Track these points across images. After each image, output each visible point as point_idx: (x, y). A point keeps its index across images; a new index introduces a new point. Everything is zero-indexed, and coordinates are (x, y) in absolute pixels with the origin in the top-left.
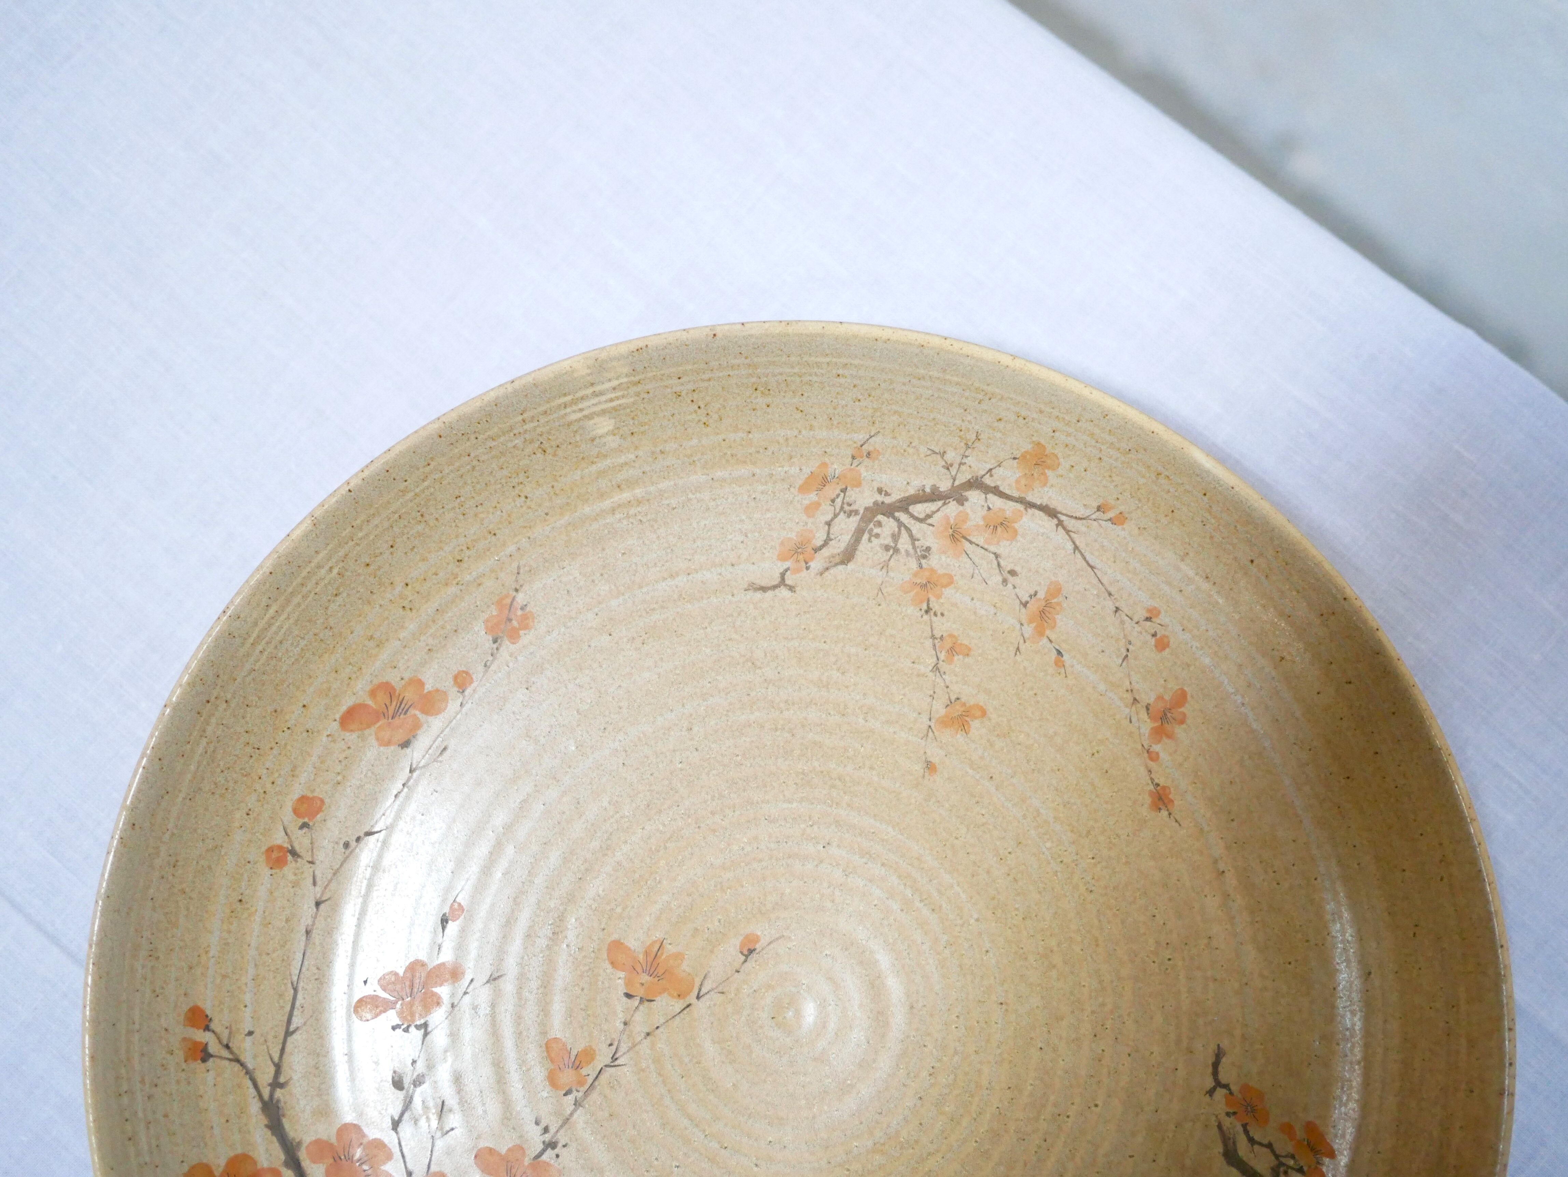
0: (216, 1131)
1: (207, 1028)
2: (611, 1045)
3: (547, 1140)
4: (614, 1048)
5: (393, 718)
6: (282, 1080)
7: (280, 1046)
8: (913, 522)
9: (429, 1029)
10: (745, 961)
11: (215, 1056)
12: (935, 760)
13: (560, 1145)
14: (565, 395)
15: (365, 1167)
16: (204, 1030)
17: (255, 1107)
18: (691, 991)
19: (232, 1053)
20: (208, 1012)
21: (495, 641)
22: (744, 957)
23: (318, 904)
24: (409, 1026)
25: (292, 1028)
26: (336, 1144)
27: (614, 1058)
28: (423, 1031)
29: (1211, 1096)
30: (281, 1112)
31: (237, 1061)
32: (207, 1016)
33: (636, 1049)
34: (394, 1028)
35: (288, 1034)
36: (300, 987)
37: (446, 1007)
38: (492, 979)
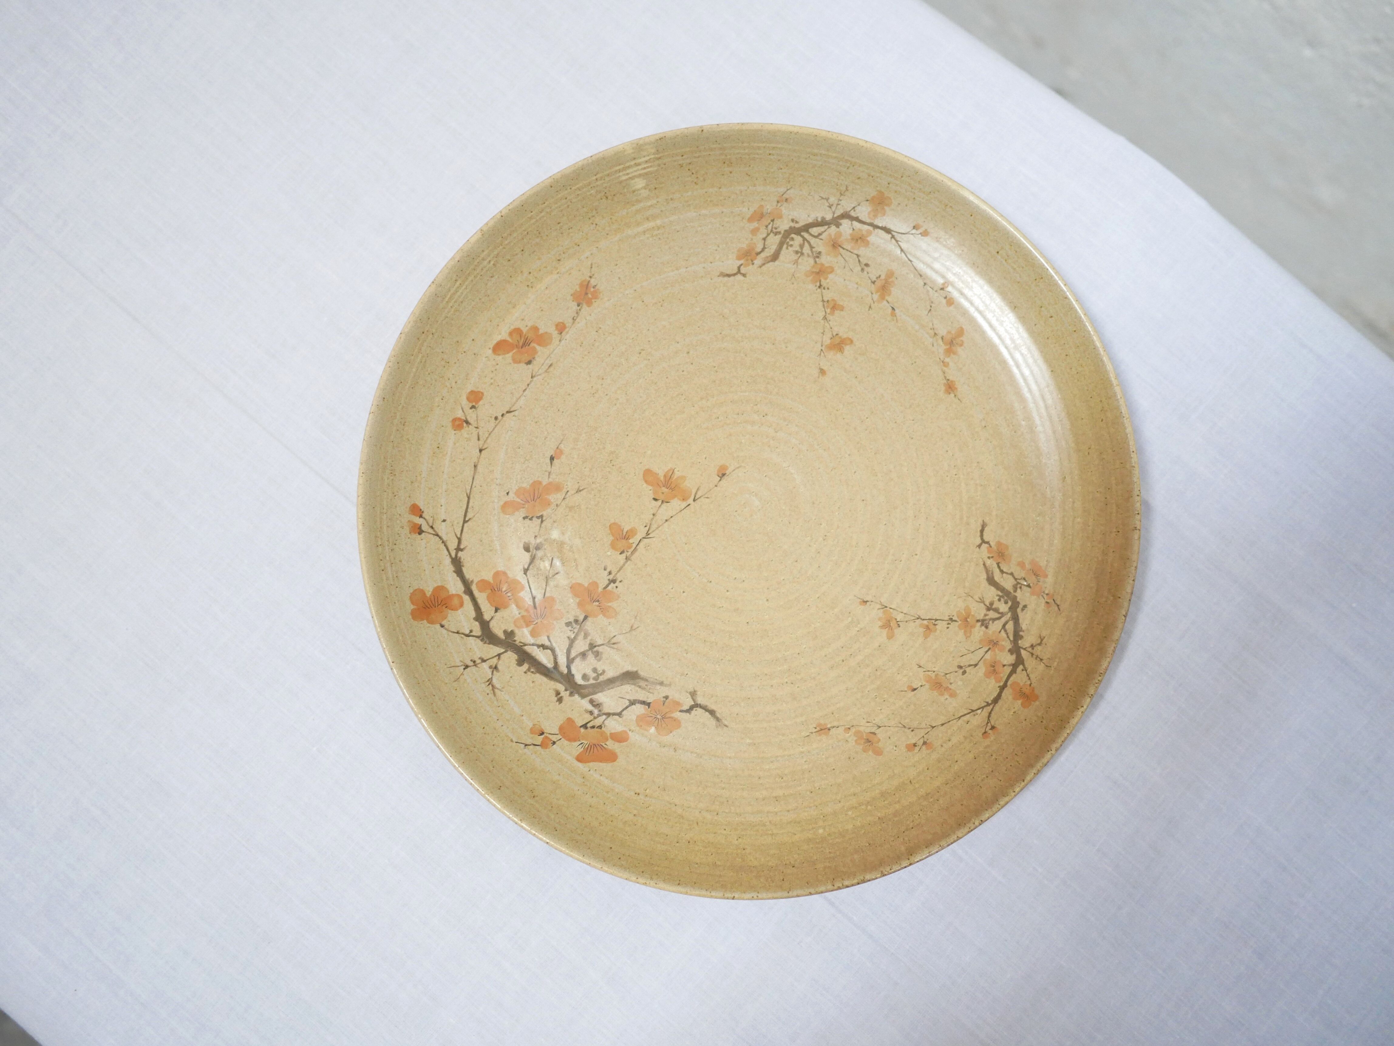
0: (427, 572)
1: (421, 516)
2: (646, 526)
3: (611, 579)
4: (647, 528)
5: (522, 348)
6: (462, 547)
7: (461, 528)
8: (811, 237)
9: (544, 518)
10: (720, 480)
11: (425, 532)
12: (825, 368)
13: (618, 582)
15: (509, 594)
16: (420, 517)
17: (448, 561)
18: (690, 497)
19: (434, 531)
20: (422, 508)
21: (578, 305)
22: (720, 478)
23: (481, 451)
24: (532, 517)
25: (467, 519)
26: (492, 582)
27: (648, 534)
28: (540, 519)
29: (979, 548)
30: (462, 564)
31: (437, 535)
32: (421, 510)
33: (660, 529)
34: (524, 518)
35: (465, 522)
36: (471, 496)
37: (553, 506)
38: (579, 491)
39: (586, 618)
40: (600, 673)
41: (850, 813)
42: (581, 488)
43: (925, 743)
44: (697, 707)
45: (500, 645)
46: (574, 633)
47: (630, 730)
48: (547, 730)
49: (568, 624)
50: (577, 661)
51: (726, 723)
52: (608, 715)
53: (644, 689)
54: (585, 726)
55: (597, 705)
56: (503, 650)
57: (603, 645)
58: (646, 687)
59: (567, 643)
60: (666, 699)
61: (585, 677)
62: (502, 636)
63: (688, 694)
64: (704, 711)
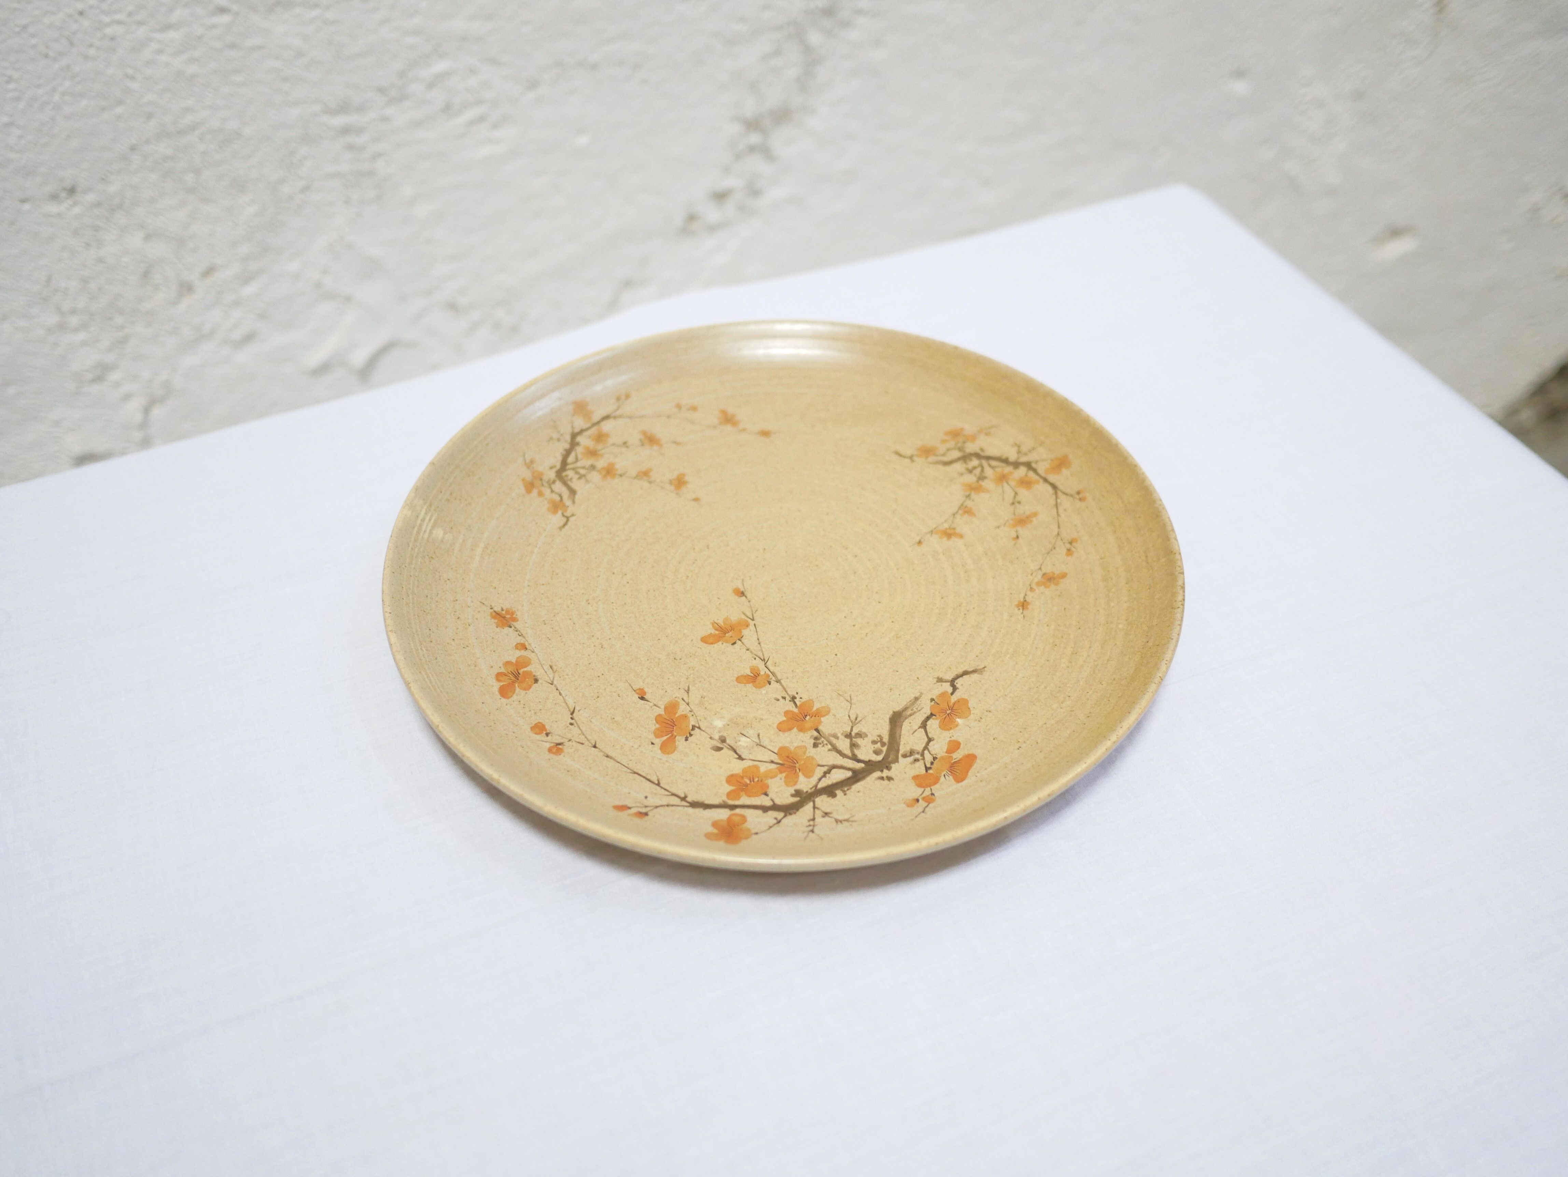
0: (691, 825)
1: (630, 808)
2: (755, 659)
3: (789, 699)
4: (758, 659)
5: (518, 679)
6: (682, 796)
7: (663, 790)
8: (575, 464)
9: (697, 725)
10: (746, 597)
11: (648, 812)
12: (694, 496)
13: (796, 696)
14: (414, 528)
15: (756, 779)
17: (690, 810)
18: (747, 621)
21: (511, 627)
22: (743, 596)
23: (595, 747)
24: (690, 733)
25: (656, 782)
26: (735, 787)
27: (763, 660)
28: (696, 728)
29: (915, 462)
30: (700, 802)
31: (658, 806)
32: (622, 805)
33: (763, 650)
34: (686, 739)
35: (658, 784)
36: (635, 770)
37: (689, 715)
38: (688, 691)
39: (817, 730)
40: (879, 739)
41: (1112, 605)
42: (687, 689)
43: (1071, 543)
44: (954, 681)
45: (805, 804)
46: (827, 744)
47: (951, 738)
48: (916, 796)
49: (815, 745)
50: (856, 752)
51: (981, 667)
52: (926, 748)
53: (914, 713)
54: (927, 769)
55: (912, 753)
56: (811, 804)
57: (852, 727)
58: (913, 711)
59: (834, 754)
60: (934, 700)
61: (877, 752)
62: (796, 799)
63: (938, 684)
64: (961, 678)
